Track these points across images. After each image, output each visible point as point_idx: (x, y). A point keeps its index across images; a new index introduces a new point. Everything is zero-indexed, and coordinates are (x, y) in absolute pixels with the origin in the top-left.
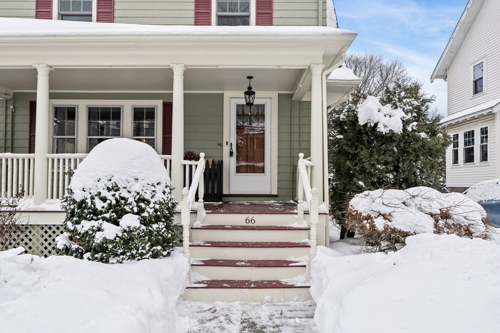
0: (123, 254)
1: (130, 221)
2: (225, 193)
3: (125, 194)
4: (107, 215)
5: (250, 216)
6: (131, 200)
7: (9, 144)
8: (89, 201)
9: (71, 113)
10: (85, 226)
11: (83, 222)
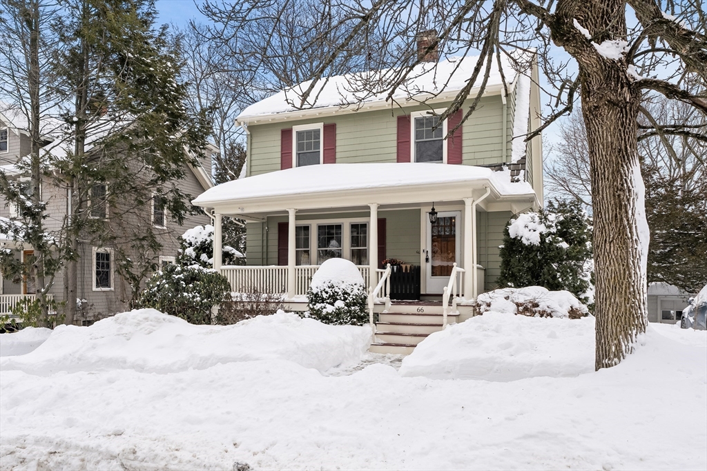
0: (336, 321)
1: (340, 304)
2: (422, 293)
3: (337, 290)
4: (328, 301)
5: (420, 307)
6: (340, 293)
7: (265, 260)
8: (320, 293)
9: (307, 228)
10: (318, 306)
11: (317, 304)
